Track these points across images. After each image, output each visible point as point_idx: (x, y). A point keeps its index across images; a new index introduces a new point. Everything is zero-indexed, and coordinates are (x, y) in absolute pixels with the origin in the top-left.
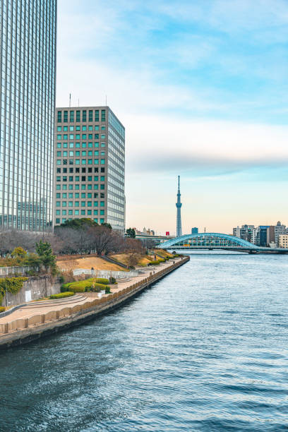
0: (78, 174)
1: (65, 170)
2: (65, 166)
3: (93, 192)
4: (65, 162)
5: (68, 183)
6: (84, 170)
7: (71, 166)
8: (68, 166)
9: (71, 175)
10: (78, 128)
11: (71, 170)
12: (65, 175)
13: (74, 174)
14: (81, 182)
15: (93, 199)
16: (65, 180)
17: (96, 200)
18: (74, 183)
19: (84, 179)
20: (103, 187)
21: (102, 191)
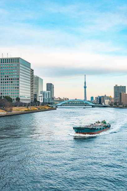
0: (10, 81)
1: (6, 79)
2: (6, 78)
3: (15, 86)
4: (6, 77)
5: (7, 84)
6: (12, 79)
7: (8, 78)
8: (7, 78)
9: (8, 81)
10: (10, 65)
11: (8, 79)
12: (6, 81)
13: (9, 81)
14: (11, 83)
15: (15, 89)
16: (6, 83)
17: (16, 89)
18: (9, 83)
19: (12, 82)
20: (18, 85)
21: (18, 86)
